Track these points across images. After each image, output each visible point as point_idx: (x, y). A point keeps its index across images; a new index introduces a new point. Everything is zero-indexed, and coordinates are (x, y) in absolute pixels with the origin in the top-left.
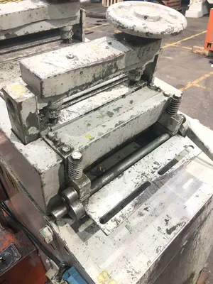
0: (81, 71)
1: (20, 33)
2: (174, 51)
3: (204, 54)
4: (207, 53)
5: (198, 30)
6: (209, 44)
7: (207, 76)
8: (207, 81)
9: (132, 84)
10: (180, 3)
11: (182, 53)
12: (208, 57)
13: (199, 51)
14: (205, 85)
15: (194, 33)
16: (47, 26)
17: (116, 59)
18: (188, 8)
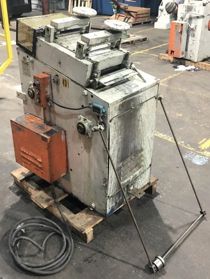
0: (98, 39)
1: (69, 29)
2: (142, 57)
3: (169, 61)
4: (172, 59)
5: (166, 41)
6: (172, 52)
7: (170, 77)
8: (170, 81)
9: (112, 48)
10: (149, 15)
11: (150, 59)
12: (173, 63)
13: (165, 58)
14: (168, 84)
15: (162, 43)
16: (77, 27)
17: (108, 37)
18: (156, 20)
